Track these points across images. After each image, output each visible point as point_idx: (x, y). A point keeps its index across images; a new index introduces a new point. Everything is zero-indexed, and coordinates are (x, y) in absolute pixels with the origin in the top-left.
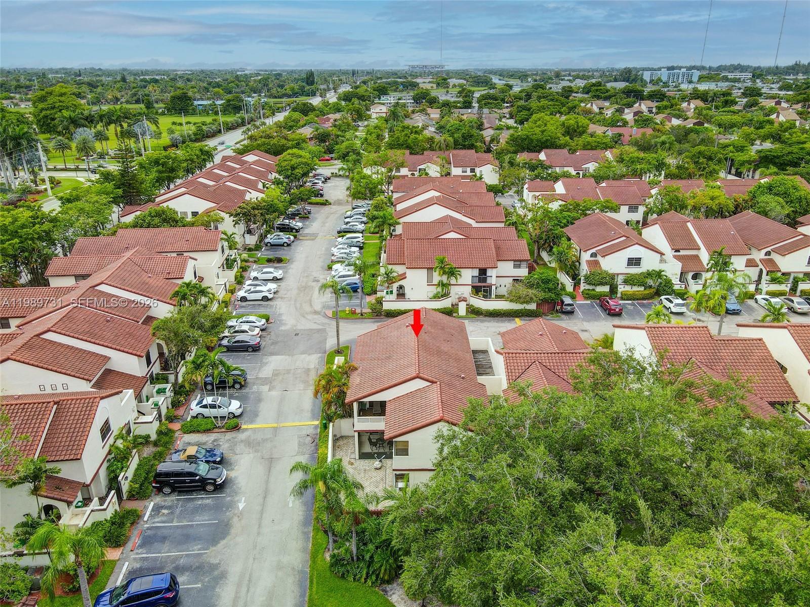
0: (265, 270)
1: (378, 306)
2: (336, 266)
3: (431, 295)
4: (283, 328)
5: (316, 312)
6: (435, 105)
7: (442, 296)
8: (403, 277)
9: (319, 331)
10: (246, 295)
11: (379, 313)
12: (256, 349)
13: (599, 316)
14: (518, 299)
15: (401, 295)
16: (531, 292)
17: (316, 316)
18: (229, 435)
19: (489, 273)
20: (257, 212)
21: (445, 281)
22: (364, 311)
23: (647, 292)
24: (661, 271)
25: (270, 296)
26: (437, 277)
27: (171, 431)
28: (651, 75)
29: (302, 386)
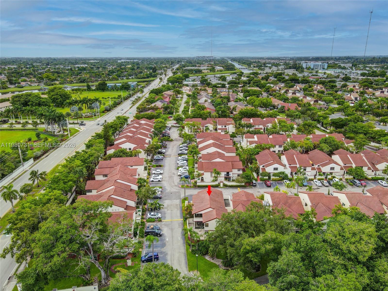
0: (157, 170)
1: (195, 184)
2: (180, 169)
3: (212, 180)
4: (167, 191)
5: (176, 186)
6: (210, 86)
7: (215, 181)
8: (203, 174)
9: (178, 192)
10: (153, 180)
11: (196, 186)
12: (160, 198)
13: (264, 187)
14: (239, 182)
15: (202, 180)
16: (243, 180)
17: (176, 187)
18: (159, 223)
19: (230, 173)
20: (153, 149)
21: (216, 176)
22: (191, 185)
23: (280, 179)
24: (284, 172)
25: (161, 180)
26: (213, 175)
27: (144, 222)
28: (306, 65)
29: (176, 209)
